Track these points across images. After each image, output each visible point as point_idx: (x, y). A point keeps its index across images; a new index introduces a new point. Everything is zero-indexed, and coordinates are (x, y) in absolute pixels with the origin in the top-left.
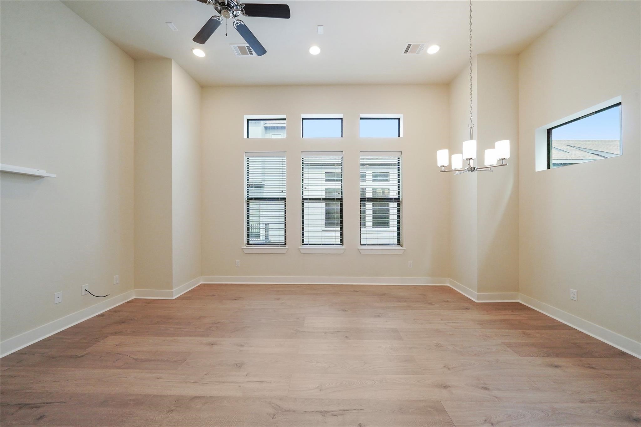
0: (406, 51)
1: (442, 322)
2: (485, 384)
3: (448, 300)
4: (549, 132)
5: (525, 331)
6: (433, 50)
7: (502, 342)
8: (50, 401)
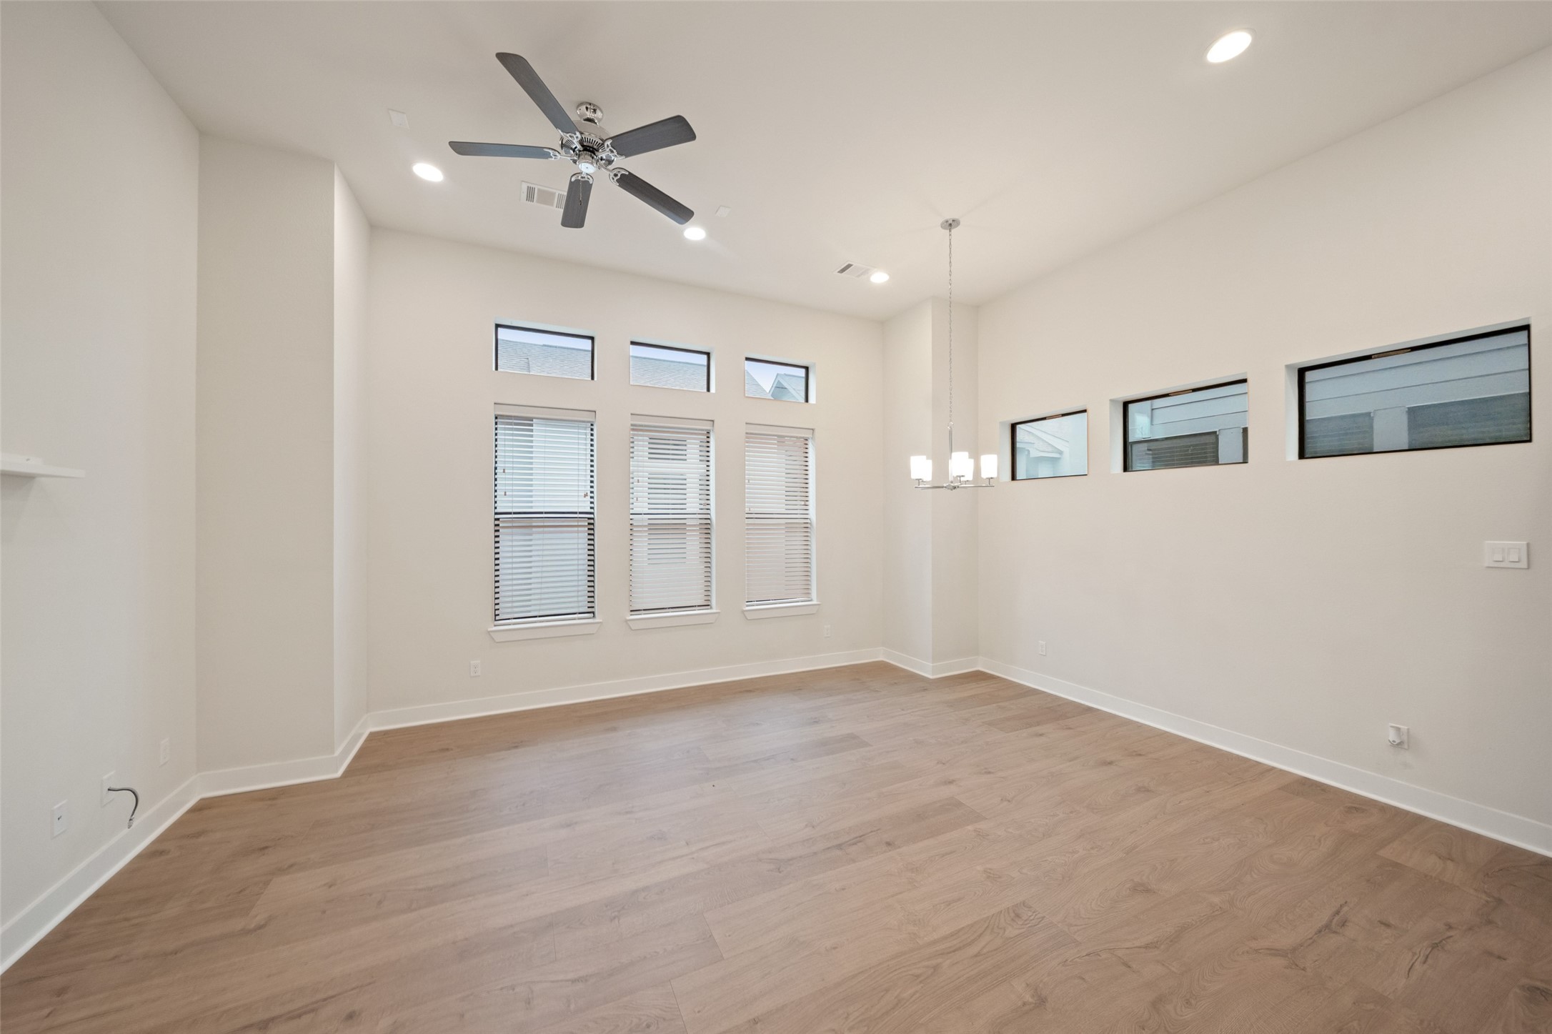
0: (843, 271)
1: (904, 712)
2: (986, 769)
3: (895, 681)
4: (1013, 427)
5: (1000, 704)
6: (879, 278)
7: (983, 722)
8: (330, 993)
